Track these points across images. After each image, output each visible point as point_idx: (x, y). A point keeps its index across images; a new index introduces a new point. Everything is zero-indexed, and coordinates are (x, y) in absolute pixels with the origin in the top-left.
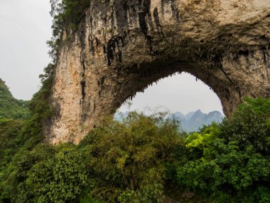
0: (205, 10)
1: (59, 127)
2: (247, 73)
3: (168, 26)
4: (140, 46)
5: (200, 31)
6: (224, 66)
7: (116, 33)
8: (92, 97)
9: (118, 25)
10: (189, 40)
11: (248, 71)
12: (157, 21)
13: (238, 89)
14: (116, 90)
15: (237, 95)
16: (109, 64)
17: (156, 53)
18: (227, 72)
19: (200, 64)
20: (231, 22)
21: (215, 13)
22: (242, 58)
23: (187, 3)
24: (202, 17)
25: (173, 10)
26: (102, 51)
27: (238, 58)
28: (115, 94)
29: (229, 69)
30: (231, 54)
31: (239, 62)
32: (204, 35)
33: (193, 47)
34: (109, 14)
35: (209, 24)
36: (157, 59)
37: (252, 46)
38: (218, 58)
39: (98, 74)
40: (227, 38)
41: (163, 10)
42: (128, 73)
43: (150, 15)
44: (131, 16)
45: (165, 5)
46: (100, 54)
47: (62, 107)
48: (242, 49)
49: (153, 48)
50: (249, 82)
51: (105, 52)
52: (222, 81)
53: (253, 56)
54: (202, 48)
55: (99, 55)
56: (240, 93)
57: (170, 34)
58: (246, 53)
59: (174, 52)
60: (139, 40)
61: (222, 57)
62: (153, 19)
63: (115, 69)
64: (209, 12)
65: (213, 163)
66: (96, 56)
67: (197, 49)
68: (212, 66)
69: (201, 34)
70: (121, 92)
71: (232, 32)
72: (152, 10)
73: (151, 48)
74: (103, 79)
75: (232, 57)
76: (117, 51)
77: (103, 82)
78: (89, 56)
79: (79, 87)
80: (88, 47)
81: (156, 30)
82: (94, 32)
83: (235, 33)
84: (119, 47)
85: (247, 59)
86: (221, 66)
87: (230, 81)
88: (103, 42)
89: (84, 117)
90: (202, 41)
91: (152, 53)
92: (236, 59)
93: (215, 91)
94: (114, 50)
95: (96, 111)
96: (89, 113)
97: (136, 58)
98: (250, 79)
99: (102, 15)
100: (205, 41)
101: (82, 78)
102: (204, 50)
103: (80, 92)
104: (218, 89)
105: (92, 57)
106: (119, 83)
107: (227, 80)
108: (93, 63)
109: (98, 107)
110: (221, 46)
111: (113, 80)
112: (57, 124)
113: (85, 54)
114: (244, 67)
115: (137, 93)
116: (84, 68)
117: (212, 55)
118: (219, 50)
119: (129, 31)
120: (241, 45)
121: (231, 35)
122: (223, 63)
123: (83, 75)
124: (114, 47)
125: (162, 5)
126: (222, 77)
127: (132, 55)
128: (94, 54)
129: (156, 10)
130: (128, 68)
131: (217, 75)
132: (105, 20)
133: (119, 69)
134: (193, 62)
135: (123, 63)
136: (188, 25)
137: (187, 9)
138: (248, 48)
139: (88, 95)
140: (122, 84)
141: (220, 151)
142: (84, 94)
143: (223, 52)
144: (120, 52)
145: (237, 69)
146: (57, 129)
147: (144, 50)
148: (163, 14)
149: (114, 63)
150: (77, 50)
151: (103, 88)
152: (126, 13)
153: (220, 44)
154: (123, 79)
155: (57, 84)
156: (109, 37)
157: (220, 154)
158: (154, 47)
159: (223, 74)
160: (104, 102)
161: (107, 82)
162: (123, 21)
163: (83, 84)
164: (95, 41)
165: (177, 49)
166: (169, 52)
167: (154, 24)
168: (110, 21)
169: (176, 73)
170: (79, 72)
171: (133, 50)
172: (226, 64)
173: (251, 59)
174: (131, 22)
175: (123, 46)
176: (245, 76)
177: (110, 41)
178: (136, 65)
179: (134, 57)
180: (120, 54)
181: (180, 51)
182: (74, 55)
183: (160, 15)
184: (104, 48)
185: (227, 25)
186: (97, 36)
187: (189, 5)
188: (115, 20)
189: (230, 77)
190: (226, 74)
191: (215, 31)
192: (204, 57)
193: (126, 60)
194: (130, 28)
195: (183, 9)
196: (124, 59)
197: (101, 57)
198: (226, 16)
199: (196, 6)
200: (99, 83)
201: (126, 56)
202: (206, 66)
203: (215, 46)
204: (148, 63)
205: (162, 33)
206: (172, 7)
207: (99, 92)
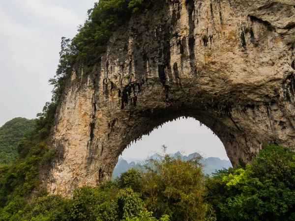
0: (219, 70)
1: (60, 171)
2: (254, 123)
3: (186, 79)
4: (156, 93)
5: (214, 86)
6: (233, 116)
7: (134, 80)
8: (101, 139)
9: (136, 73)
10: (205, 92)
11: (254, 121)
12: (176, 74)
13: (244, 136)
14: (125, 132)
15: (243, 141)
16: (122, 108)
17: (172, 100)
18: (236, 121)
19: (211, 112)
20: (242, 82)
21: (228, 74)
22: (249, 111)
23: (204, 63)
24: (216, 74)
25: (191, 66)
26: (117, 94)
27: (246, 110)
28: (124, 137)
29: (238, 119)
30: (240, 107)
31: (246, 114)
32: (218, 89)
33: (207, 98)
34: (127, 62)
35: (223, 81)
36: (171, 105)
37: (258, 102)
38: (228, 108)
39: (110, 116)
40: (238, 94)
41: (182, 65)
42: (139, 117)
43: (169, 68)
44: (150, 66)
45: (185, 61)
46: (115, 97)
47: (67, 148)
48: (249, 103)
49: (169, 96)
50: (255, 130)
51: (119, 96)
52: (229, 128)
53: (258, 110)
54: (215, 99)
55: (113, 98)
56: (246, 139)
57: (187, 86)
58: (252, 107)
59: (188, 101)
60: (156, 88)
61: (231, 108)
62: (173, 72)
63: (128, 112)
64: (223, 72)
66: (110, 99)
67: (211, 100)
68: (221, 114)
69: (215, 89)
70: (130, 134)
71: (242, 90)
72: (172, 64)
73: (167, 96)
74: (114, 121)
75: (241, 109)
76: (132, 95)
77: (113, 124)
78: (102, 98)
79: (88, 128)
80: (101, 90)
81: (175, 82)
82: (110, 76)
83: (245, 91)
84: (135, 92)
85: (254, 112)
86: (231, 115)
87: (238, 128)
88: (119, 87)
89: (90, 160)
90: (216, 94)
91: (168, 100)
92: (244, 111)
94: (130, 95)
95: (104, 154)
96: (96, 156)
97: (151, 103)
98: (256, 128)
99: (119, 62)
100: (218, 95)
101: (92, 120)
102: (216, 101)
103: (88, 134)
105: (105, 99)
106: (129, 126)
107: (235, 127)
108: (105, 106)
109: (106, 150)
110: (231, 99)
111: (124, 122)
112: (59, 167)
113: (97, 96)
114: (251, 118)
116: (95, 109)
117: (223, 106)
118: (229, 103)
119: (147, 79)
120: (249, 101)
121: (241, 92)
122: (232, 113)
123: (94, 117)
124: (130, 92)
125: (182, 62)
126: (230, 124)
127: (147, 101)
128: (107, 97)
129: (176, 64)
130: (141, 112)
131: (225, 122)
132: (122, 67)
133: (132, 113)
135: (137, 108)
136: (204, 80)
137: (204, 68)
138: (255, 103)
139: (96, 136)
140: (132, 127)
142: (92, 136)
143: (233, 104)
144: (136, 97)
145: (245, 119)
146: (58, 173)
147: (160, 97)
148: (182, 69)
149: (128, 107)
150: (90, 92)
151: (113, 130)
152: (145, 63)
153: (231, 97)
154: (133, 122)
155: (61, 124)
156: (126, 82)
158: (170, 95)
159: (232, 122)
160: (111, 145)
161: (118, 125)
162: (141, 70)
163: (92, 126)
164: (109, 85)
165: (192, 99)
166: (184, 100)
167: (173, 76)
168: (128, 68)
170: (90, 114)
171: (149, 96)
172: (235, 114)
173: (256, 112)
174: (150, 72)
175: (139, 92)
176: (252, 125)
177: (127, 86)
178: (149, 110)
179: (148, 102)
180: (135, 99)
181: (194, 100)
182: (84, 96)
183: (179, 69)
184: (120, 92)
185: (238, 84)
186: (113, 80)
187: (206, 64)
188: (133, 68)
189: (238, 125)
190: (234, 122)
191: (228, 88)
192: (216, 107)
194: (149, 77)
195: (201, 67)
196: (139, 104)
197: (115, 100)
198: (238, 77)
199: (212, 66)
200: (109, 125)
201: (141, 101)
202: (216, 115)
203: (227, 99)
204: (162, 109)
205: (180, 84)
206: (191, 64)
207: (109, 135)
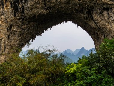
2: (108, 23)
4: (37, 3)
6: (94, 18)
11: (109, 21)
13: (103, 33)
15: (103, 37)
16: (15, 15)
17: (49, 8)
18: (96, 22)
19: (79, 16)
22: (105, 13)
26: (10, 5)
27: (102, 12)
29: (97, 20)
30: (98, 10)
31: (103, 15)
33: (74, 4)
36: (50, 12)
37: (110, 4)
38: (90, 12)
42: (30, 22)
46: (8, 8)
48: (105, 6)
49: (47, 5)
50: (110, 28)
51: (12, 6)
52: (93, 28)
53: (111, 11)
54: (80, 5)
55: (7, 9)
56: (105, 36)
58: (107, 9)
59: (61, 8)
61: (93, 11)
63: (20, 19)
65: (82, 83)
66: (5, 10)
67: (77, 5)
68: (87, 17)
73: (45, 4)
74: (11, 26)
75: (99, 12)
76: (21, 6)
77: (10, 28)
84: (22, 3)
85: (108, 13)
86: (93, 17)
87: (99, 28)
91: (46, 7)
92: (101, 13)
93: (90, 35)
94: (19, 5)
97: (35, 11)
98: (110, 26)
100: (81, 1)
102: (81, 7)
104: (92, 33)
105: (2, 10)
106: (23, 29)
107: (97, 27)
108: (3, 14)
109: (7, 47)
110: (92, 4)
111: (18, 27)
114: (106, 18)
115: (37, 36)
117: (86, 10)
118: (91, 7)
120: (104, 4)
122: (94, 15)
124: (19, 3)
126: (93, 25)
127: (32, 9)
128: (3, 8)
130: (29, 18)
131: (90, 24)
133: (23, 19)
134: (74, 14)
135: (26, 15)
138: (108, 6)
140: (25, 30)
141: (87, 75)
144: (23, 7)
145: (102, 20)
147: (41, 6)
149: (19, 15)
153: (91, 2)
154: (25, 26)
157: (87, 77)
158: (47, 3)
159: (94, 23)
165: (63, 5)
166: (58, 7)
169: (64, 22)
171: (32, 5)
172: (96, 17)
173: (110, 13)
175: (25, 2)
176: (107, 24)
178: (35, 16)
179: (33, 10)
181: (65, 6)
184: (11, 3)
189: (98, 25)
190: (95, 23)
192: (82, 11)
193: (27, 12)
196: (26, 12)
197: (9, 10)
200: (8, 29)
201: (28, 10)
202: (83, 18)
203: (88, 4)
204: (44, 15)
207: (8, 36)
